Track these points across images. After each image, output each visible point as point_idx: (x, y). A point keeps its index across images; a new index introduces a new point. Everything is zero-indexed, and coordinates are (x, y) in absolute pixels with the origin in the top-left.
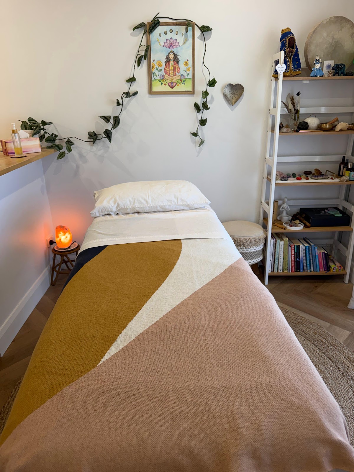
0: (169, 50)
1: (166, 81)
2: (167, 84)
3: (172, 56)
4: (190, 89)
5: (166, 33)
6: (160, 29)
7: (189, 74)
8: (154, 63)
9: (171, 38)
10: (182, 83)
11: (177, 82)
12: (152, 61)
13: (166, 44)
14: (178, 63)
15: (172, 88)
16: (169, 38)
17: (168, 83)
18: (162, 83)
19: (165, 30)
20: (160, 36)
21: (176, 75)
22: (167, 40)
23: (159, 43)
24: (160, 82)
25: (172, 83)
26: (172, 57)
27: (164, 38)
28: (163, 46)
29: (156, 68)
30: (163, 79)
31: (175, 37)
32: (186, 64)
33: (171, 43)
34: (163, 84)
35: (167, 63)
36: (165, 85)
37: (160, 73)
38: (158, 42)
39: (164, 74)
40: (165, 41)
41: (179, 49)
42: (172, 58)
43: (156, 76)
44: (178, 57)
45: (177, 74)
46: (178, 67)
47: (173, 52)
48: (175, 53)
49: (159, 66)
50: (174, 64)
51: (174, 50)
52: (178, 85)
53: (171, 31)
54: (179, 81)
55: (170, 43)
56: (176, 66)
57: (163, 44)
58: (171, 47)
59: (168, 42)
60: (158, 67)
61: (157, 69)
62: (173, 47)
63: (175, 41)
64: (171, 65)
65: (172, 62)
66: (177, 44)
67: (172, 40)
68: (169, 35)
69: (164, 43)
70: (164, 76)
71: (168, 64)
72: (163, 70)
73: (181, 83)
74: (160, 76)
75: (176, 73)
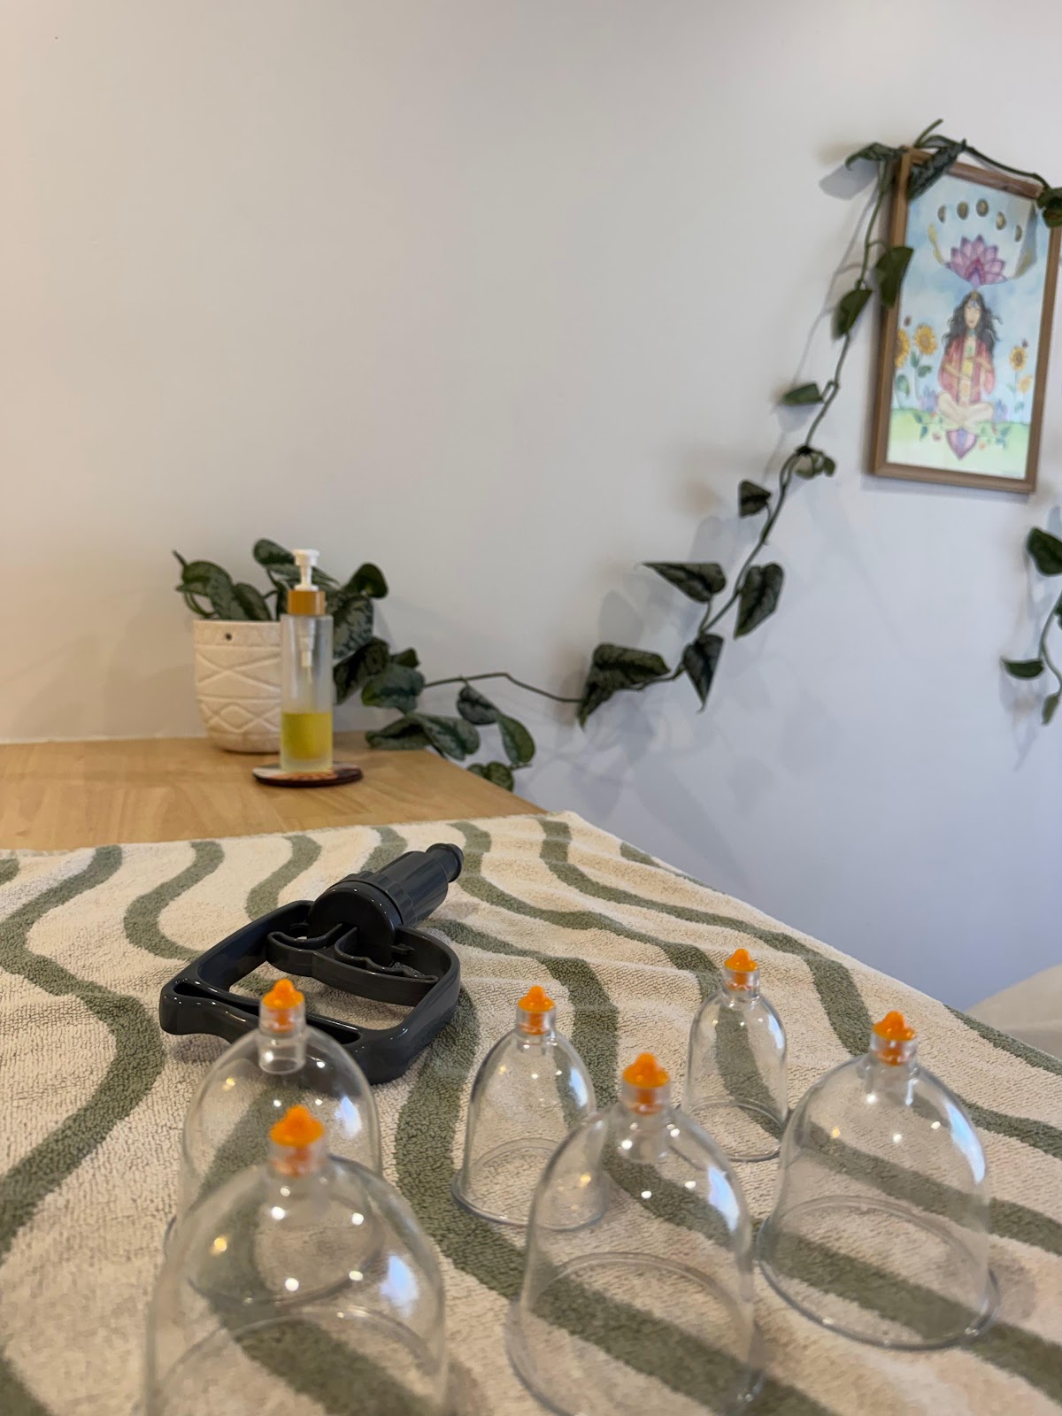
0: (968, 287)
1: (941, 421)
2: (943, 434)
3: (973, 315)
4: (1018, 470)
5: (963, 212)
6: (946, 191)
7: (1022, 406)
8: (908, 333)
9: (980, 239)
10: (999, 441)
11: (978, 431)
12: (902, 325)
13: (959, 260)
14: (990, 348)
15: (961, 453)
16: (972, 237)
17: (949, 433)
18: (925, 430)
19: (962, 199)
20: (942, 219)
21: (976, 400)
22: (965, 241)
23: (931, 247)
24: (919, 419)
25: (962, 431)
26: (972, 322)
27: (953, 232)
28: (949, 265)
29: (909, 357)
30: (931, 412)
31: (994, 237)
32: (1019, 359)
33: (978, 261)
34: (929, 436)
35: (954, 344)
36: (937, 438)
37: (924, 381)
38: (933, 242)
39: (938, 389)
40: (958, 245)
41: (1000, 289)
42: (972, 326)
43: (908, 392)
44: (996, 323)
45: (984, 396)
46: (989, 367)
47: (980, 299)
48: (987, 305)
49: (922, 352)
50: (979, 353)
51: (984, 290)
52: (983, 447)
53: (983, 209)
54: (989, 428)
55: (975, 257)
56: (983, 360)
57: (947, 256)
58: (975, 278)
59: (968, 250)
60: (918, 353)
61: (915, 362)
62: (980, 276)
63: (990, 256)
64: (966, 354)
65: (971, 343)
66: (996, 269)
67: (980, 249)
68: (976, 225)
69: (954, 251)
70: (937, 397)
71: (957, 348)
72: (936, 366)
73: (994, 440)
74: (921, 392)
75: (979, 394)
